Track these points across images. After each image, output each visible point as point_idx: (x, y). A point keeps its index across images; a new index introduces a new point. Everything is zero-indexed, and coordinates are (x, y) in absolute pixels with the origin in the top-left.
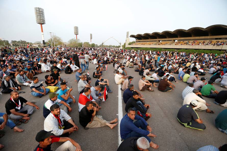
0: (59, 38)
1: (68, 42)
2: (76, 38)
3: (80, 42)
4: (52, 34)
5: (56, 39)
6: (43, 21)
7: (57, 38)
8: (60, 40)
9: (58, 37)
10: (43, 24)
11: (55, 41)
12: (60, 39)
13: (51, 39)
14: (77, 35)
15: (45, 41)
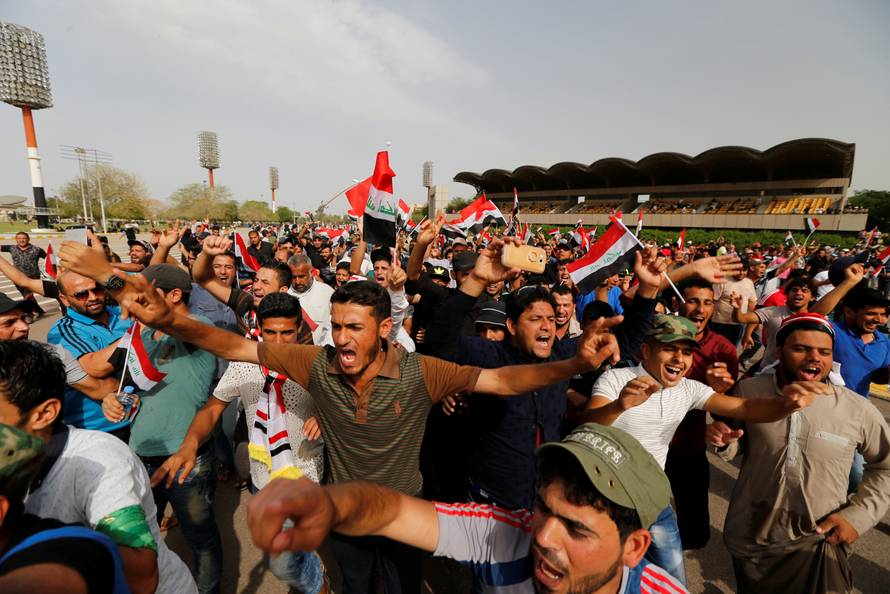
0: (128, 179)
1: (173, 199)
2: (208, 183)
3: (227, 200)
4: (89, 156)
5: (112, 183)
6: (40, 90)
7: (117, 179)
8: (134, 189)
9: (122, 174)
10: (39, 106)
11: (105, 194)
12: (130, 185)
13: (85, 183)
14: (214, 170)
15: (48, 195)
